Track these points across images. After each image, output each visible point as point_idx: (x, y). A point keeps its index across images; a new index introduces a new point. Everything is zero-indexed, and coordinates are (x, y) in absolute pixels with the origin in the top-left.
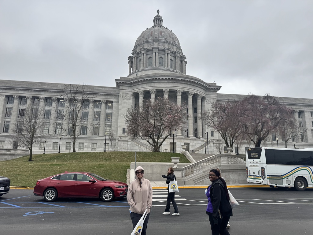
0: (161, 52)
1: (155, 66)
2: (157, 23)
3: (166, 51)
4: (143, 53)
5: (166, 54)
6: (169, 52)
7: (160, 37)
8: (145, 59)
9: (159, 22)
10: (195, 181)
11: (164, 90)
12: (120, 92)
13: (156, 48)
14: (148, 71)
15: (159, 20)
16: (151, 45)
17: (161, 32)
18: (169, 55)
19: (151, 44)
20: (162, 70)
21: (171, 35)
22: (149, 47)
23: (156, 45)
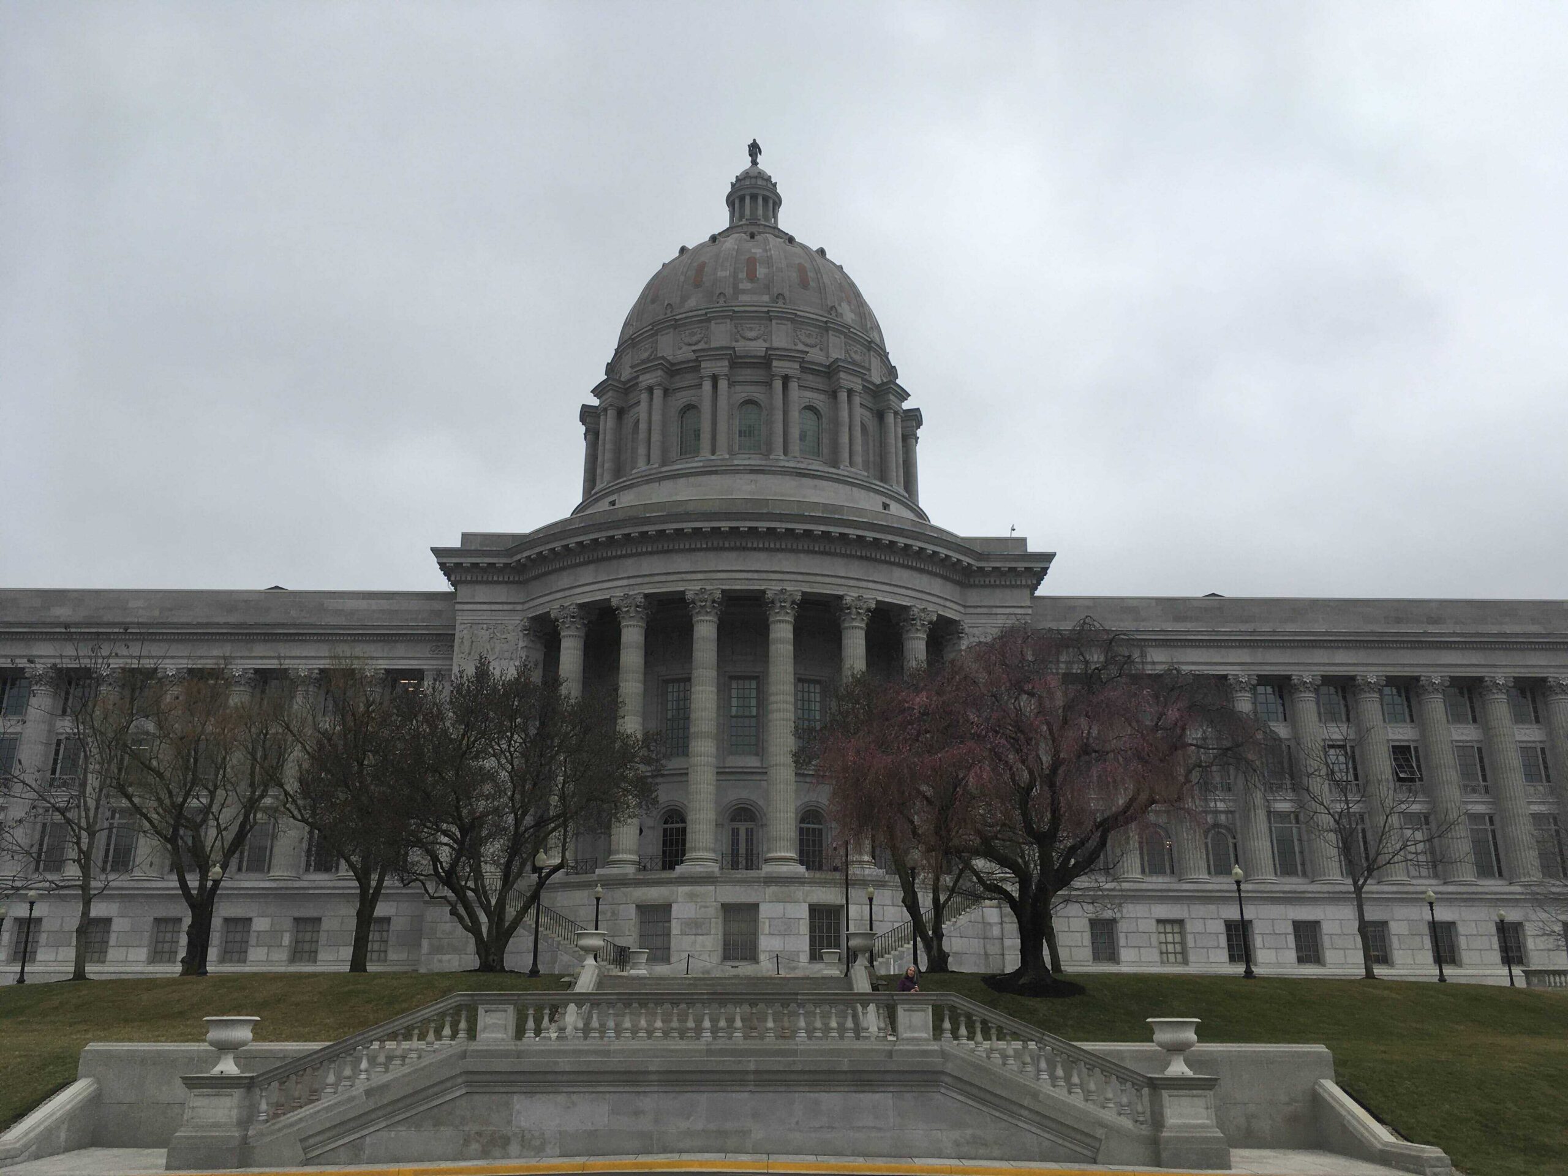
0: (749, 371)
1: (713, 453)
2: (747, 212)
3: (775, 363)
4: (644, 385)
5: (778, 384)
6: (791, 368)
7: (744, 292)
8: (656, 417)
9: (754, 211)
10: (311, 1141)
11: (689, 596)
12: (459, 619)
13: (715, 354)
14: (668, 485)
15: (754, 197)
16: (695, 339)
17: (752, 263)
18: (793, 385)
19: (693, 334)
20: (752, 472)
21: (811, 275)
22: (685, 348)
23: (720, 335)
